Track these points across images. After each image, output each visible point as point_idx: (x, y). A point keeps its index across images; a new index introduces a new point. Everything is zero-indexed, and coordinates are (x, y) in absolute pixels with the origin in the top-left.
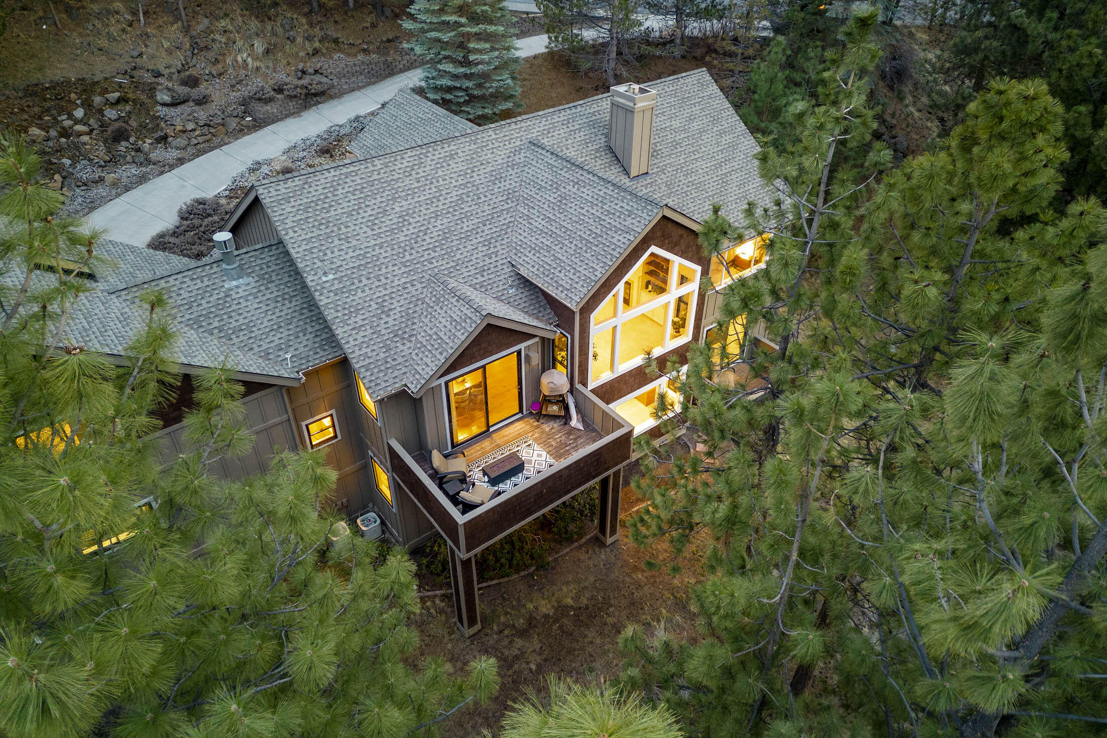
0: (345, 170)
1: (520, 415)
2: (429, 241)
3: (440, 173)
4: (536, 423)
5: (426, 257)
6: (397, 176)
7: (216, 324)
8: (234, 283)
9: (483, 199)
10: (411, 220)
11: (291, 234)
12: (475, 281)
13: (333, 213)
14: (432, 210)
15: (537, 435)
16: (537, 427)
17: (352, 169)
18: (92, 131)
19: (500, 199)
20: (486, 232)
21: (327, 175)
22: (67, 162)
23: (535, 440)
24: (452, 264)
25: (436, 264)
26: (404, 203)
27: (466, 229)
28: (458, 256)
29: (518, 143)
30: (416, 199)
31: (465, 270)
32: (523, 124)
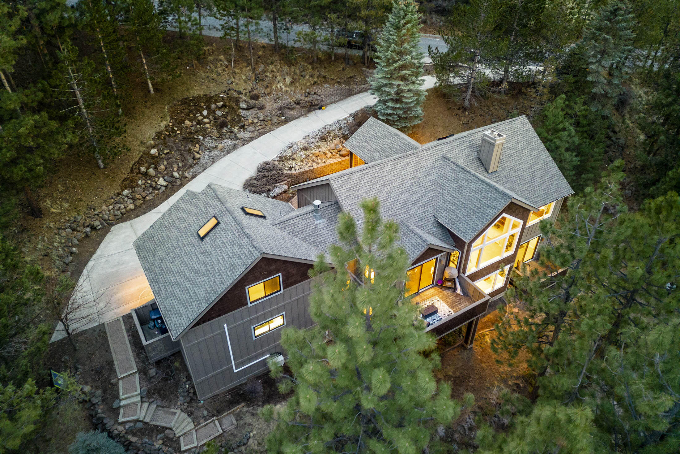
0: (364, 172)
1: (432, 286)
2: (399, 205)
3: (403, 172)
4: (440, 290)
5: (398, 213)
6: (385, 174)
7: (312, 240)
8: (318, 222)
9: (422, 185)
10: (392, 195)
11: (344, 202)
12: (419, 224)
13: (360, 192)
14: (400, 190)
15: (441, 296)
16: (441, 292)
17: (367, 171)
18: (211, 121)
19: (429, 184)
20: (423, 201)
21: (357, 174)
22: (201, 138)
23: (441, 298)
24: (409, 216)
25: (402, 216)
26: (388, 187)
27: (414, 199)
28: (411, 212)
29: (437, 157)
30: (393, 185)
31: (414, 219)
32: (439, 147)
